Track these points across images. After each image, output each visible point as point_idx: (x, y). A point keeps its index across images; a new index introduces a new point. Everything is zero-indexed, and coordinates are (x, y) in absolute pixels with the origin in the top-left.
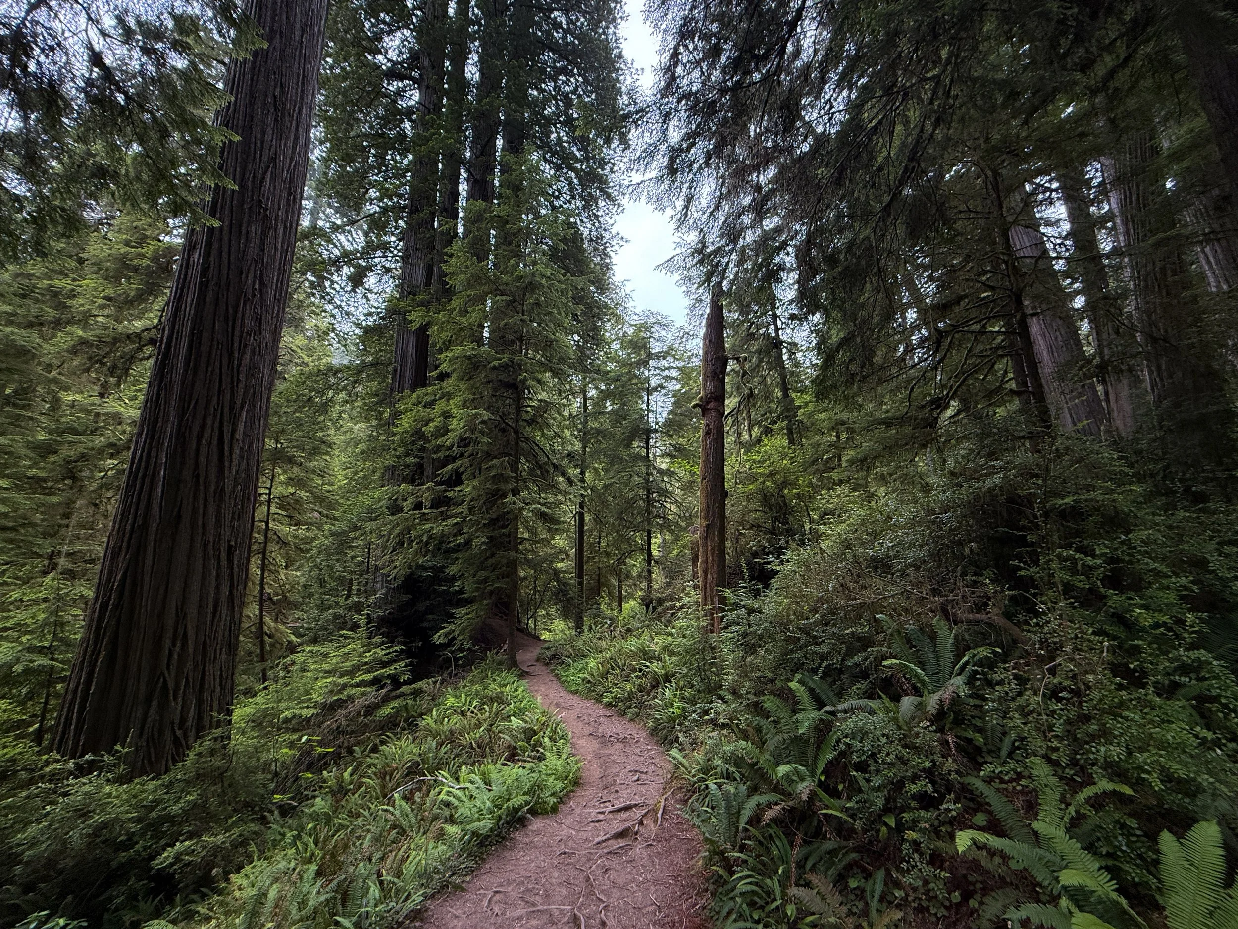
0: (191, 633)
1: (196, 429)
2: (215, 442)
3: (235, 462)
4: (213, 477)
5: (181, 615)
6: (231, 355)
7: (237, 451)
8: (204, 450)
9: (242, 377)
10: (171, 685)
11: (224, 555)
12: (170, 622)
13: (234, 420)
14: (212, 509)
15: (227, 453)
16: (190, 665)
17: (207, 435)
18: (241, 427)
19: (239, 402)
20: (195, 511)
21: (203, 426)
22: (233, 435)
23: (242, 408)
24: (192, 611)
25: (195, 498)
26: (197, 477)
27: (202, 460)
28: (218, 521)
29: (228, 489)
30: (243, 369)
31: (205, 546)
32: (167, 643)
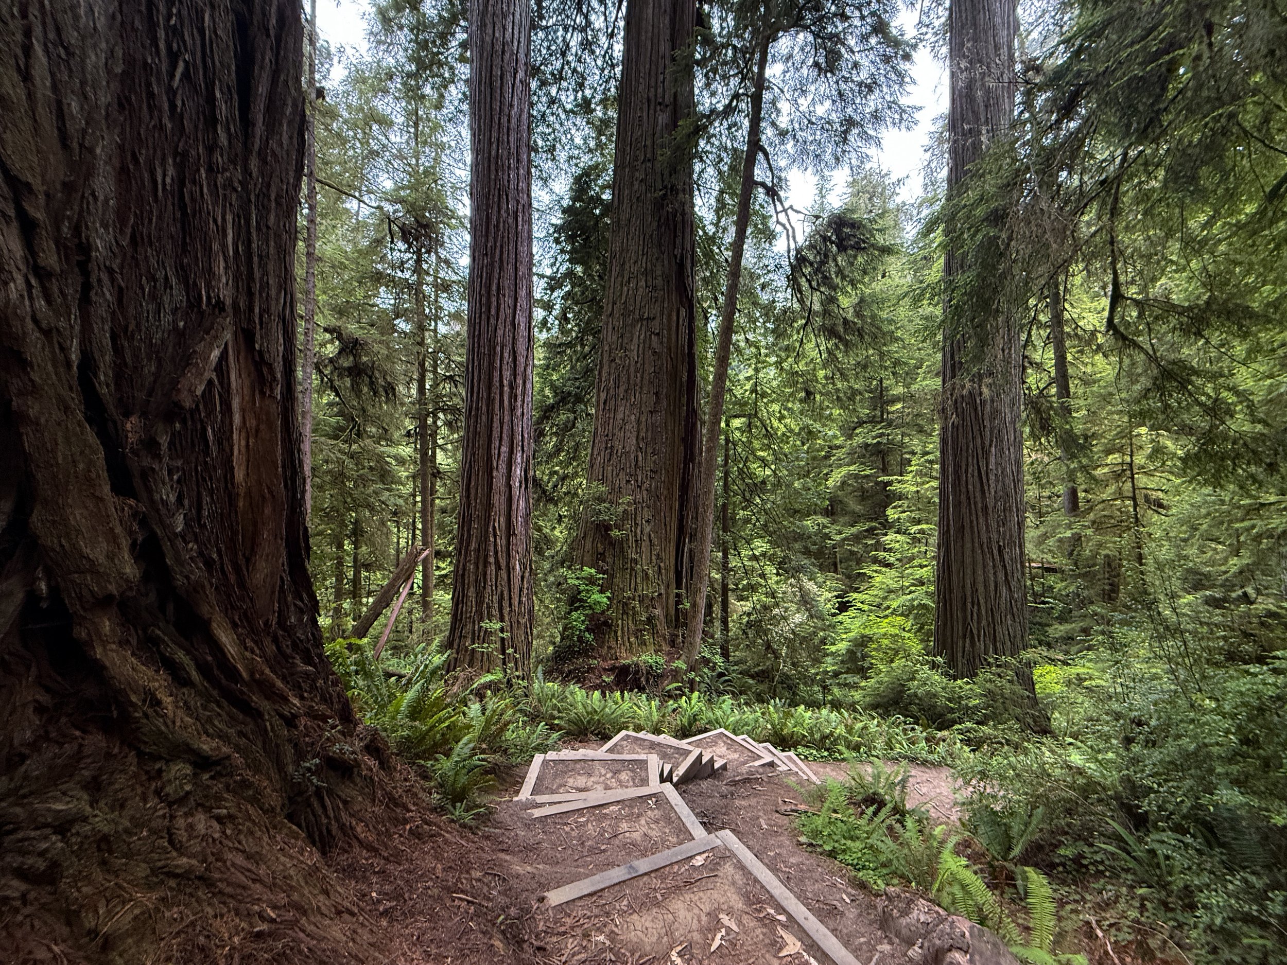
0: (982, 601)
1: (964, 467)
2: (976, 474)
3: (993, 485)
4: (979, 499)
5: (975, 591)
6: (976, 409)
7: (992, 477)
8: (970, 480)
9: (987, 423)
10: (975, 632)
11: (996, 552)
12: (969, 593)
13: (986, 454)
14: (981, 520)
15: (985, 481)
16: (984, 622)
17: (970, 470)
18: (992, 460)
19: (987, 443)
20: (971, 522)
21: (967, 465)
22: (987, 467)
23: (990, 446)
24: (981, 589)
25: (971, 514)
26: (969, 498)
27: (970, 487)
28: (987, 528)
29: (991, 504)
30: (986, 416)
31: (981, 546)
32: (969, 605)
